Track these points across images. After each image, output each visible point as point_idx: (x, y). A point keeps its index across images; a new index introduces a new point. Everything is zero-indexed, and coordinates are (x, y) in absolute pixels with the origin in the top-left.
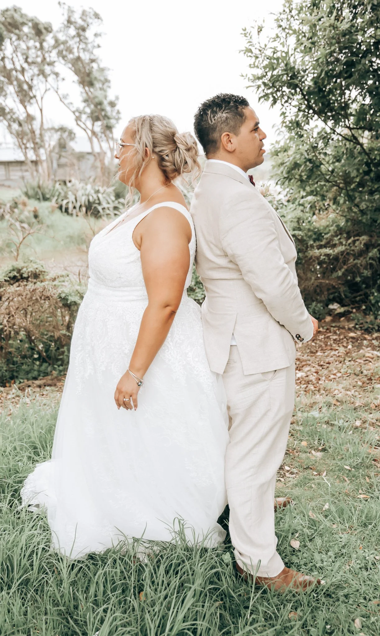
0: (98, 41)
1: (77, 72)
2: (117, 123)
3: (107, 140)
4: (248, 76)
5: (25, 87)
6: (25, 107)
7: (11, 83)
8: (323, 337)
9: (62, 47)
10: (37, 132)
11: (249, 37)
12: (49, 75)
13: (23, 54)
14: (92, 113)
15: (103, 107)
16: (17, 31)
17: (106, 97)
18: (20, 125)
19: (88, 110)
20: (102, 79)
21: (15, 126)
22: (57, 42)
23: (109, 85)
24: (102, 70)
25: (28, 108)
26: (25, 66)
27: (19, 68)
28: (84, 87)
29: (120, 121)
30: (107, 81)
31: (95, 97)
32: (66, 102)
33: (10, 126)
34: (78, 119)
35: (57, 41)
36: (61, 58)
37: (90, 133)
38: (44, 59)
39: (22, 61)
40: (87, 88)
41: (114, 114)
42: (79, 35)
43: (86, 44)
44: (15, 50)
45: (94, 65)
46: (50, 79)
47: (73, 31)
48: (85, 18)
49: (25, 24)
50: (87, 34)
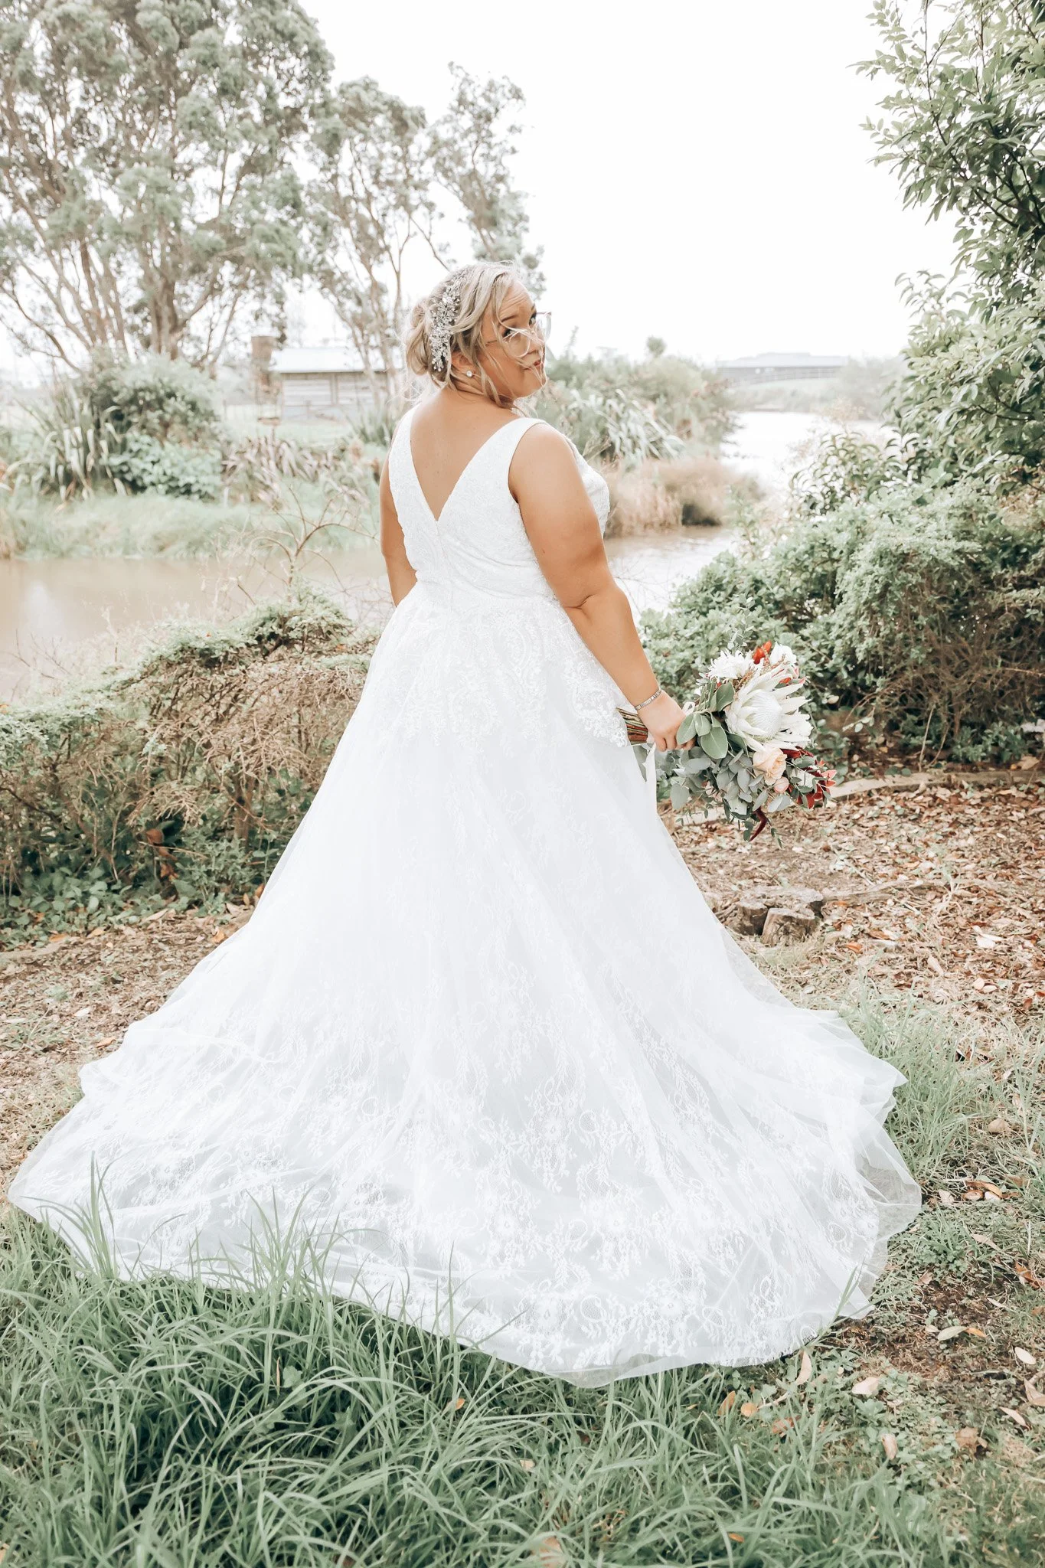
0: (514, 140)
1: (468, 201)
2: (538, 298)
4: (885, 127)
5: (372, 230)
6: (369, 269)
7: (347, 225)
8: (1022, 815)
9: (445, 151)
10: (390, 316)
11: (891, 24)
12: (417, 207)
13: (370, 167)
16: (362, 125)
17: (518, 248)
18: (359, 303)
20: (514, 214)
21: (350, 305)
22: (436, 144)
23: (527, 225)
24: (514, 197)
25: (375, 270)
26: (374, 190)
27: (362, 194)
28: (479, 228)
29: (543, 295)
30: (522, 218)
31: (502, 248)
32: (444, 258)
33: (340, 304)
35: (436, 141)
36: (440, 174)
38: (410, 176)
39: (369, 181)
40: (484, 232)
42: (478, 129)
43: (490, 146)
44: (358, 160)
45: (501, 186)
46: (416, 215)
47: (466, 121)
48: (492, 96)
49: (377, 111)
50: (493, 127)
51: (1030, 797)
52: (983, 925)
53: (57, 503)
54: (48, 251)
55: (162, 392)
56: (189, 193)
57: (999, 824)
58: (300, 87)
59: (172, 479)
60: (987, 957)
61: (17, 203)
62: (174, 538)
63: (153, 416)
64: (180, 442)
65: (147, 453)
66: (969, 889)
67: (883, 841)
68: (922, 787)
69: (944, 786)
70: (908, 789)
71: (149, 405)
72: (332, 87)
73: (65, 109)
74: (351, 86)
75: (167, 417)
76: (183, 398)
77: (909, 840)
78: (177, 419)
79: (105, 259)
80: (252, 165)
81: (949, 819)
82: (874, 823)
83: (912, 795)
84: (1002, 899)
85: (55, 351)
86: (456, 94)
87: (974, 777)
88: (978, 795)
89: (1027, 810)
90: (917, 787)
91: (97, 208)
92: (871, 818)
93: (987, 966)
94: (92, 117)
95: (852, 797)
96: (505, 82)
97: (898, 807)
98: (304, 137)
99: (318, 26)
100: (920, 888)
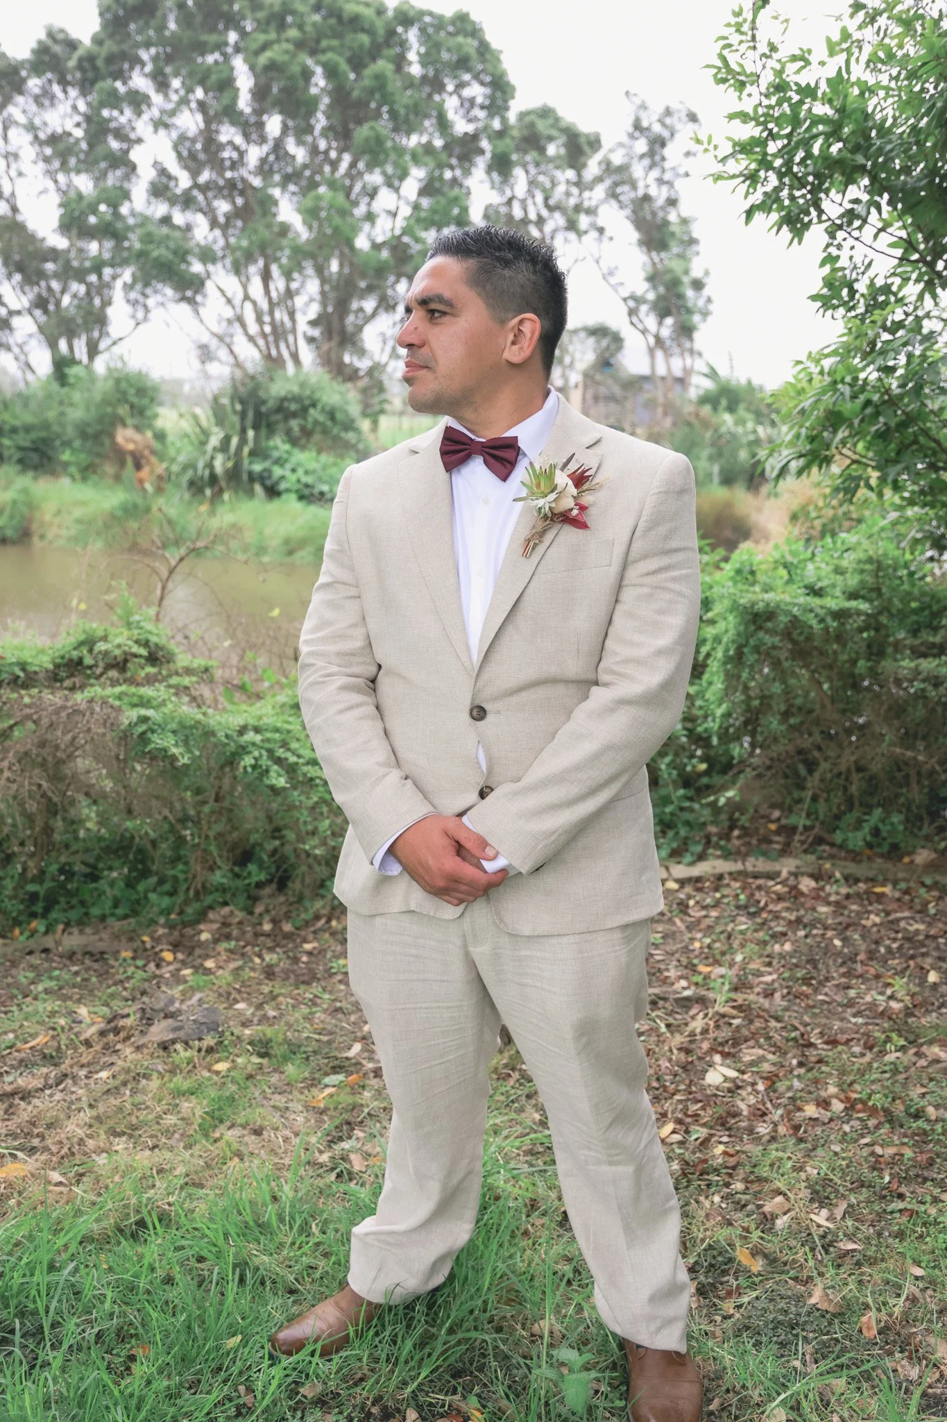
0: (687, 165)
1: (639, 222)
2: (704, 321)
3: (682, 354)
9: (616, 177)
12: (586, 231)
13: (543, 192)
14: (660, 298)
15: (681, 289)
16: (537, 153)
17: (687, 272)
19: (651, 296)
20: (684, 237)
22: (608, 168)
23: (696, 248)
24: (686, 221)
26: (545, 213)
27: (532, 216)
28: (649, 250)
29: (710, 318)
31: (670, 271)
32: (613, 280)
34: (632, 312)
35: (607, 166)
36: (611, 200)
37: (652, 341)
38: (580, 201)
39: (539, 205)
40: (654, 254)
41: (701, 303)
42: (651, 153)
43: (663, 171)
44: (532, 183)
45: (671, 209)
46: (584, 238)
47: (641, 146)
48: (668, 121)
49: (551, 139)
50: (667, 152)
51: (907, 898)
52: (725, 1055)
53: (201, 503)
54: (237, 269)
55: (307, 402)
56: (370, 217)
57: (848, 926)
58: (481, 114)
59: (307, 486)
60: (699, 1096)
61: (214, 224)
62: (302, 543)
63: (295, 424)
64: (319, 451)
65: (286, 461)
66: (739, 1008)
67: (699, 935)
68: (784, 874)
69: (812, 876)
70: (771, 876)
71: (294, 415)
72: (512, 116)
73: (263, 139)
74: (529, 113)
75: (309, 426)
76: (323, 410)
77: (729, 937)
78: (318, 429)
79: (288, 275)
80: (428, 189)
81: (793, 918)
82: (704, 913)
83: (771, 883)
84: (773, 1023)
85: (231, 360)
86: (631, 120)
87: (852, 868)
88: (844, 890)
89: (888, 914)
90: (778, 874)
91: (284, 229)
92: (705, 908)
93: (693, 1108)
94: (291, 146)
95: (698, 880)
96: (680, 107)
97: (742, 897)
98: (481, 163)
99: (502, 57)
100: (687, 999)
